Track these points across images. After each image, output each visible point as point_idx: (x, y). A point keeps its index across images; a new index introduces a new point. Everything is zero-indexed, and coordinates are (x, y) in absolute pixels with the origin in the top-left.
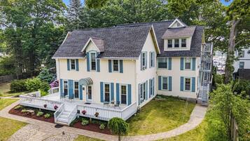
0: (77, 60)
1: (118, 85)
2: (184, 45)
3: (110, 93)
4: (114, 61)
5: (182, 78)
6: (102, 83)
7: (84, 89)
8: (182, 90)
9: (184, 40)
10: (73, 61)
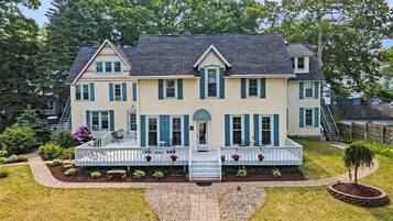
0: (180, 81)
1: (256, 116)
2: (301, 66)
3: (243, 130)
4: (251, 80)
5: (301, 109)
6: (227, 117)
7: (192, 128)
8: (301, 126)
9: (301, 60)
10: (171, 83)
